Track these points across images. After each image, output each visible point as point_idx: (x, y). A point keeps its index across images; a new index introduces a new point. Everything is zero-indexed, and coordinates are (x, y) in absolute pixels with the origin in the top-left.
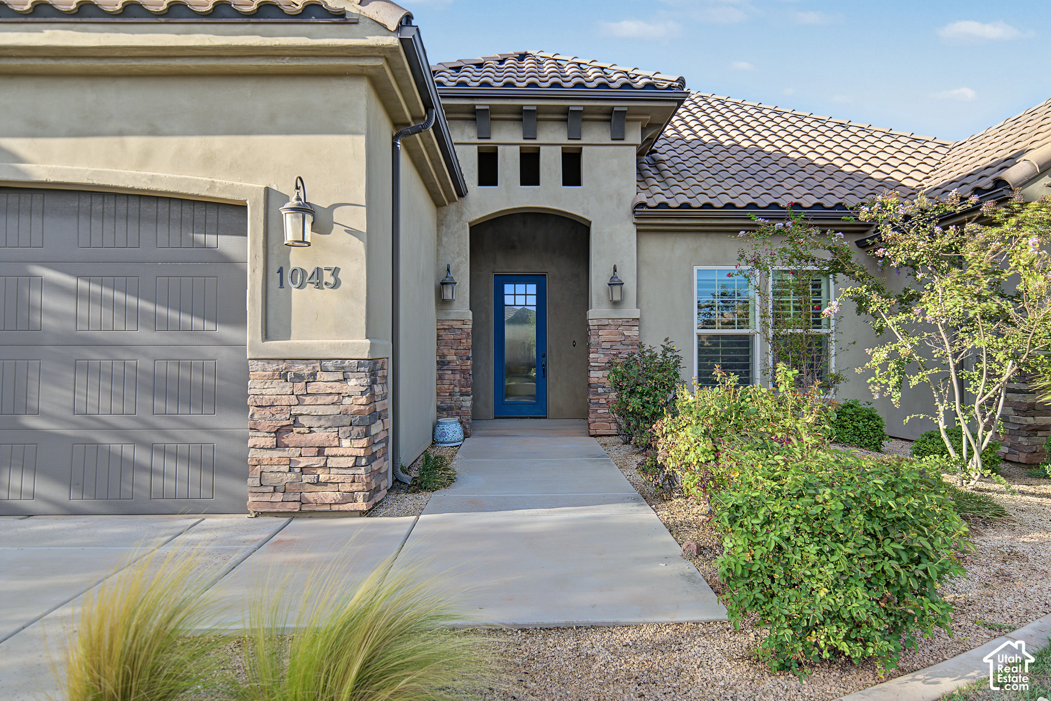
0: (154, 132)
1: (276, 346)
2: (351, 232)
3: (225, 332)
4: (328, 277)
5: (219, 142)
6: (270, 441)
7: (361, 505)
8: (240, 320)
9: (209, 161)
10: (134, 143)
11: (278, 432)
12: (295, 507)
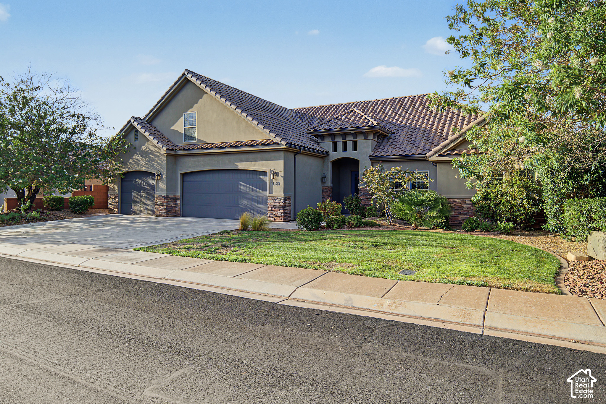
0: (256, 161)
1: (271, 195)
2: (281, 176)
3: (264, 192)
4: (278, 184)
5: (264, 162)
6: (270, 210)
7: (282, 220)
8: (266, 190)
9: (262, 165)
10: (253, 162)
11: (272, 208)
12: (273, 220)
